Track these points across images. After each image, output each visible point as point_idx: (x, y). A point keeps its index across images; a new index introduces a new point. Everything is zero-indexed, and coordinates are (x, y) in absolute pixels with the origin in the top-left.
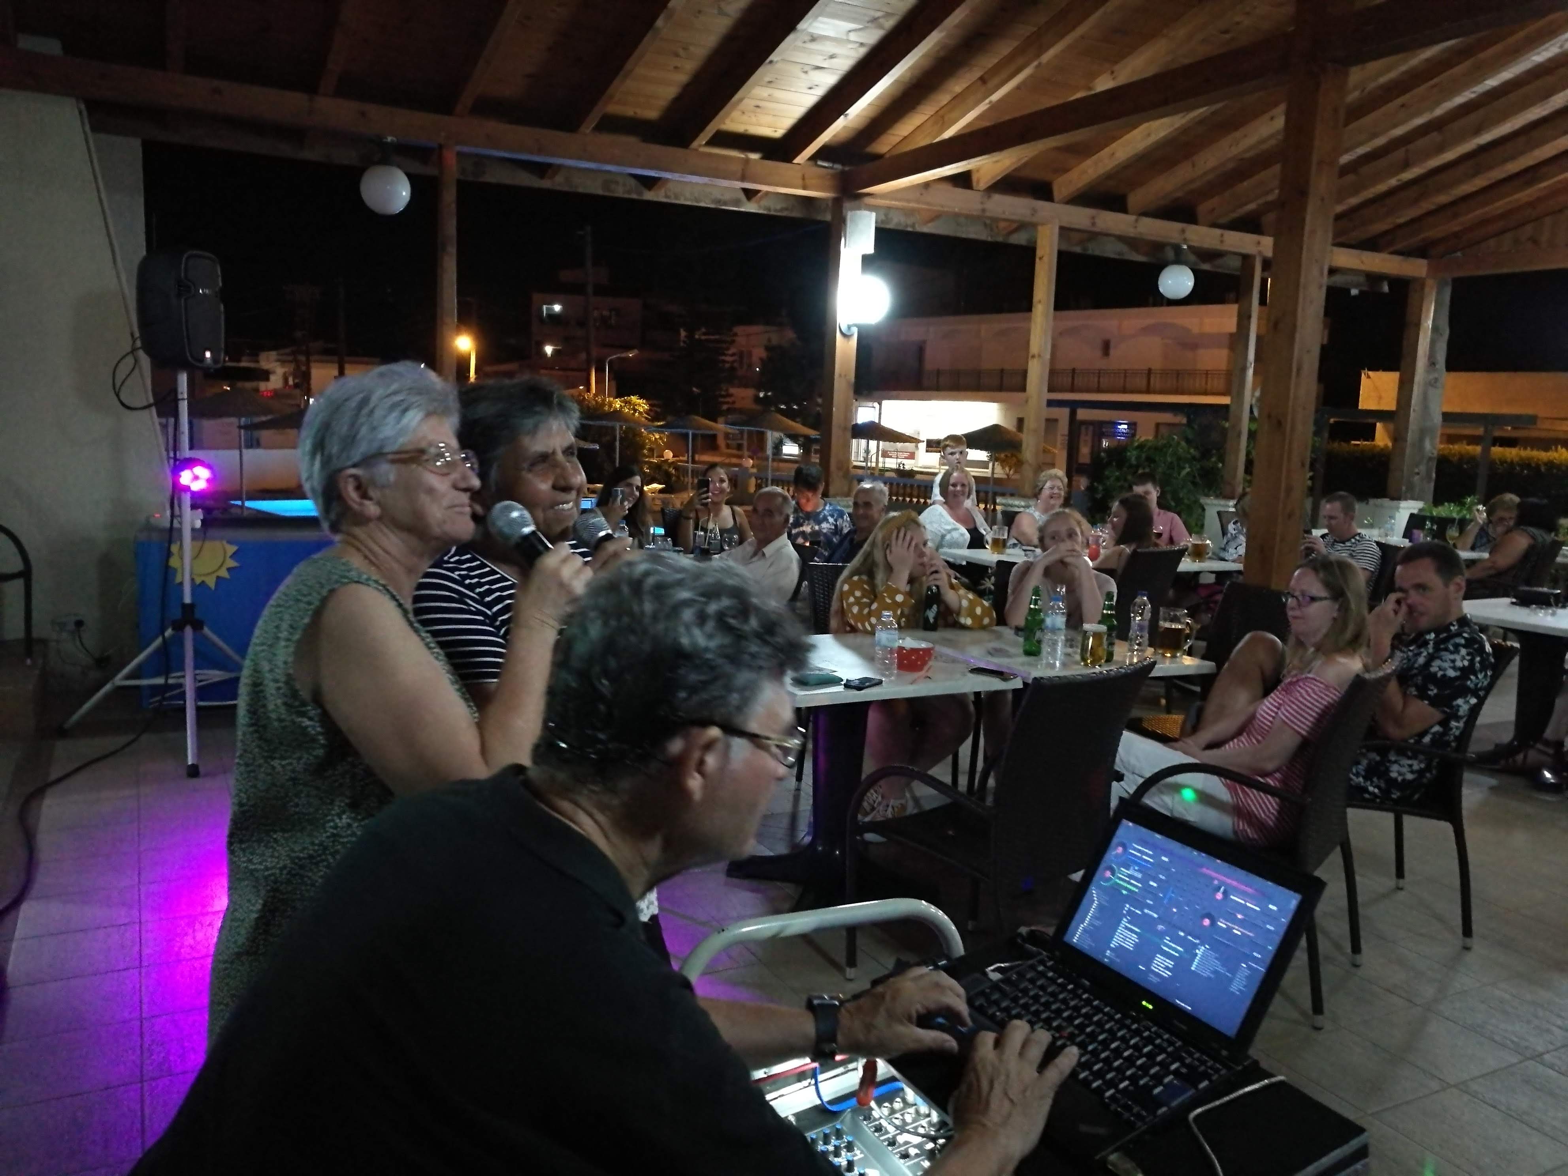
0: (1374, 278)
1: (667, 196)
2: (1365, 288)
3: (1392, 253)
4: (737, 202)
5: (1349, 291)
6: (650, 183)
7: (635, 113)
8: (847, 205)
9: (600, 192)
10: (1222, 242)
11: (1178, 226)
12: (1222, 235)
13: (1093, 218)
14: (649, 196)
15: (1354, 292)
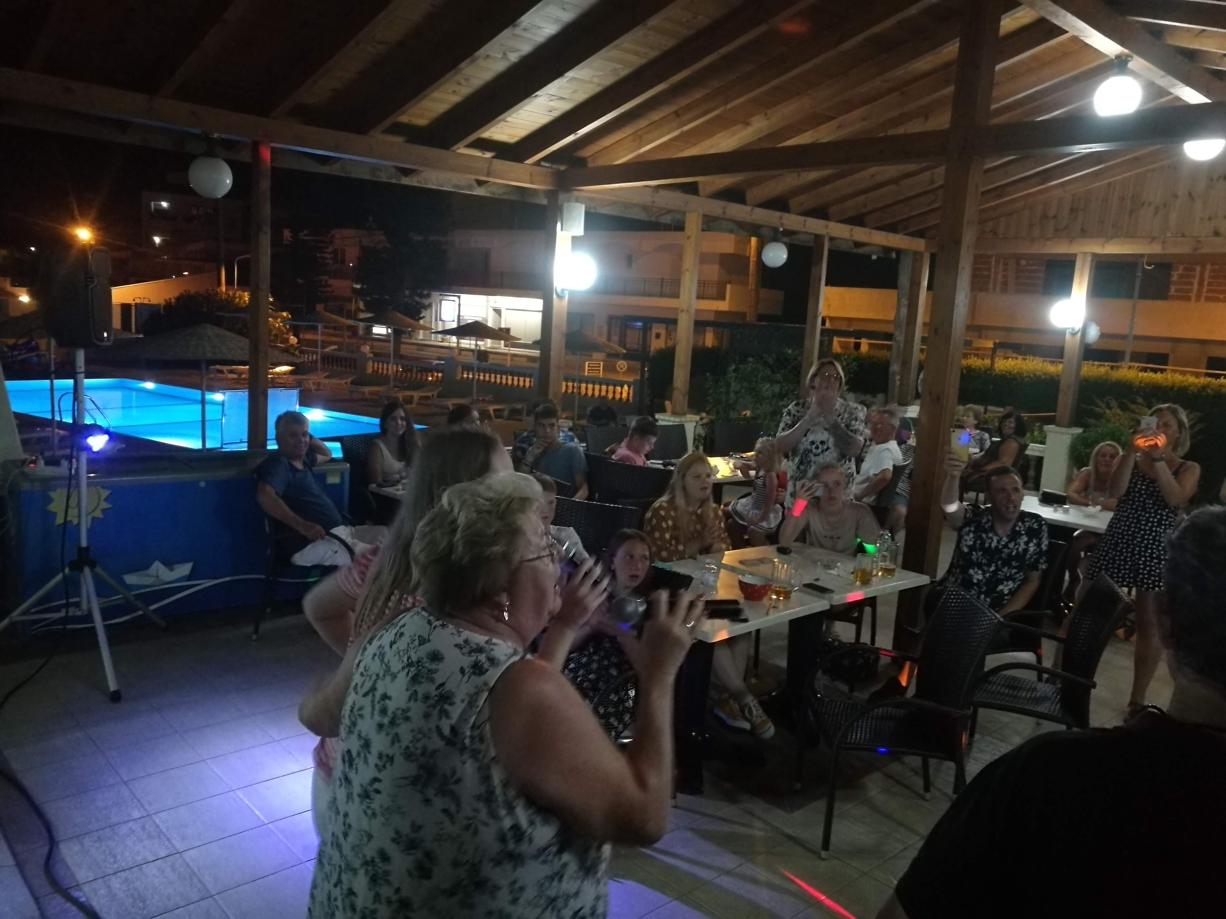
0: (887, 250)
1: (418, 182)
2: (882, 255)
3: (906, 234)
4: (470, 187)
5: (870, 257)
6: (406, 172)
7: (410, 120)
8: (562, 196)
9: (368, 177)
10: (805, 225)
11: (777, 214)
12: (805, 221)
13: (724, 208)
14: (406, 181)
15: (874, 257)
